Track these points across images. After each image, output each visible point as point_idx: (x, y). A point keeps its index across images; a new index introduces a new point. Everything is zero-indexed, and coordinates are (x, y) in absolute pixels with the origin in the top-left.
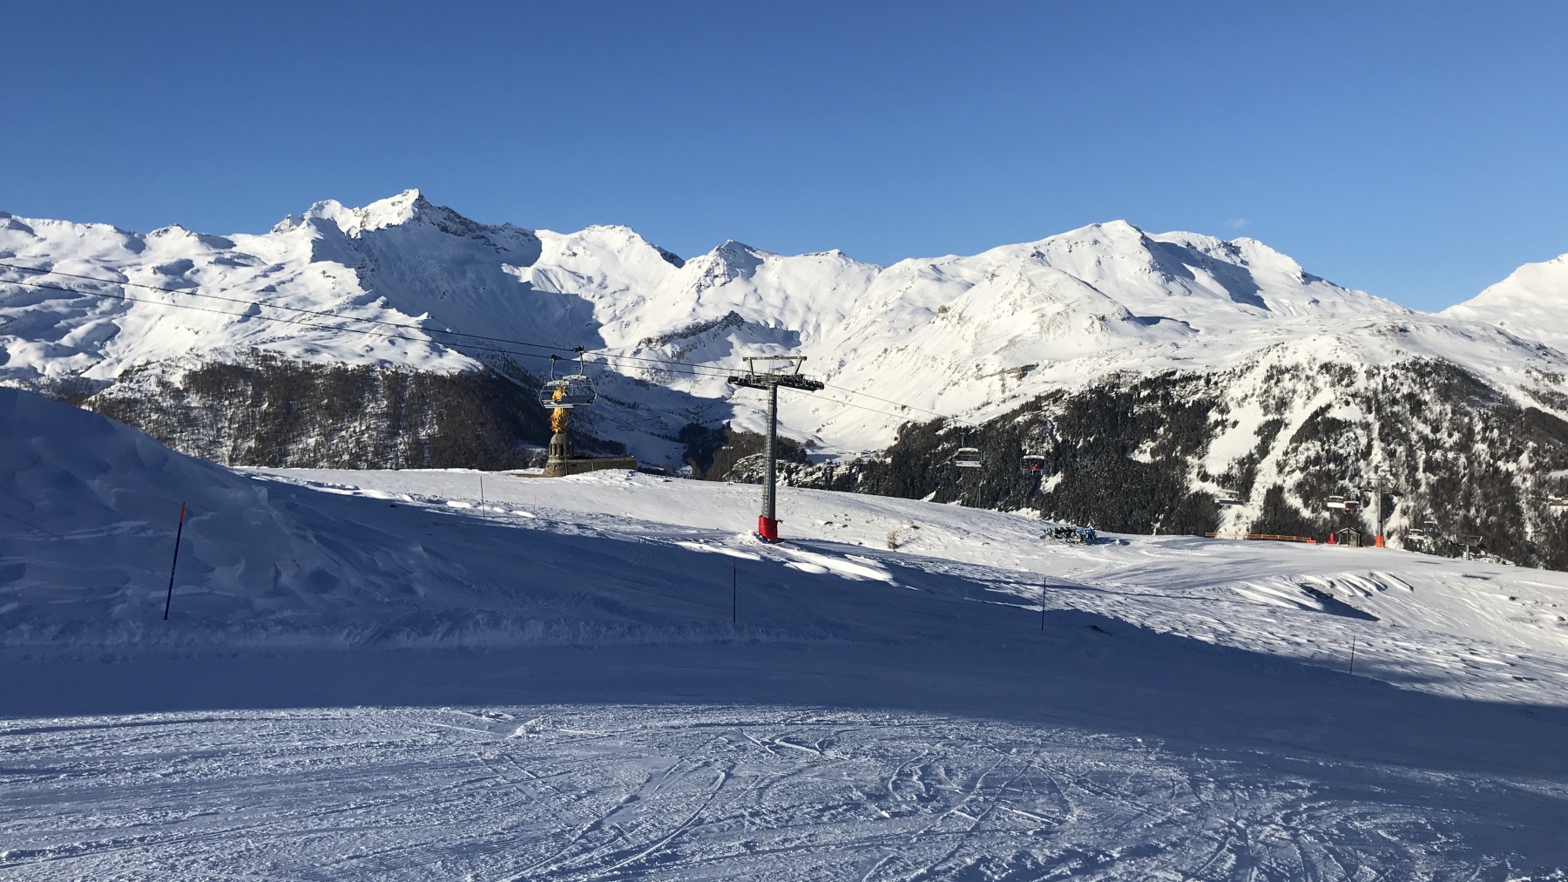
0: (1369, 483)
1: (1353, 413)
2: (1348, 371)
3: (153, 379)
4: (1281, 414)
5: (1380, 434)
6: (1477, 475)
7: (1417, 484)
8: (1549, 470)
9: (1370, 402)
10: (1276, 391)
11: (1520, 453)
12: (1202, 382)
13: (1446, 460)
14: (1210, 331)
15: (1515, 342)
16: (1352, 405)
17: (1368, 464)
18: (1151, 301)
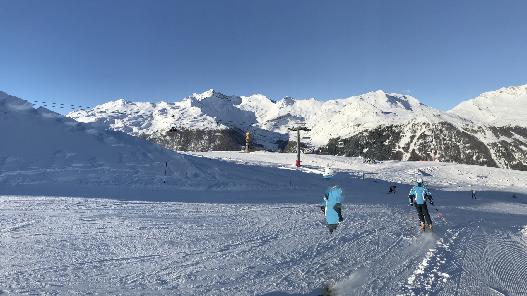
0: (432, 148)
1: (429, 133)
2: (428, 124)
3: (159, 133)
4: (415, 134)
5: (434, 137)
6: (453, 145)
7: (441, 148)
8: (466, 144)
9: (433, 131)
10: (414, 129)
11: (461, 141)
12: (399, 127)
13: (447, 143)
14: (400, 116)
15: (460, 118)
16: (429, 131)
17: (432, 144)
18: (388, 109)
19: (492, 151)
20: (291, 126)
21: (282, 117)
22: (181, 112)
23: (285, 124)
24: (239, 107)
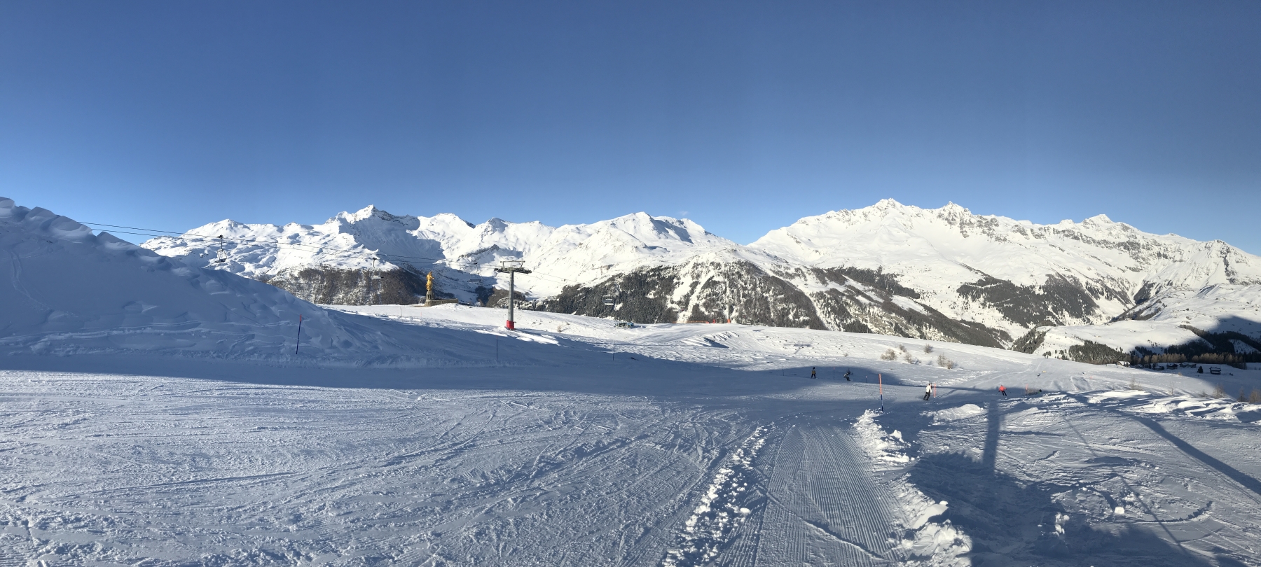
0: (726, 302)
1: (719, 279)
2: (719, 265)
3: (288, 274)
4: (698, 279)
5: (729, 285)
6: (757, 298)
7: (740, 301)
8: (778, 295)
9: (726, 275)
10: (696, 272)
11: (770, 290)
12: (671, 269)
13: (748, 293)
14: (674, 251)
15: (768, 255)
16: (720, 276)
17: (725, 296)
18: (654, 241)
19: (817, 306)
20: (500, 266)
21: (485, 250)
22: (323, 241)
23: (489, 262)
24: (415, 233)
